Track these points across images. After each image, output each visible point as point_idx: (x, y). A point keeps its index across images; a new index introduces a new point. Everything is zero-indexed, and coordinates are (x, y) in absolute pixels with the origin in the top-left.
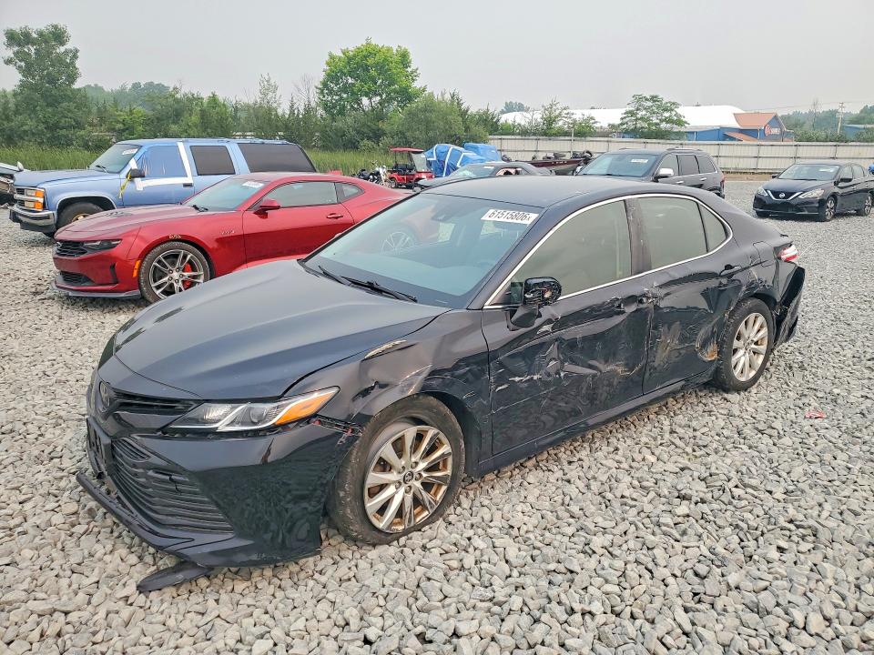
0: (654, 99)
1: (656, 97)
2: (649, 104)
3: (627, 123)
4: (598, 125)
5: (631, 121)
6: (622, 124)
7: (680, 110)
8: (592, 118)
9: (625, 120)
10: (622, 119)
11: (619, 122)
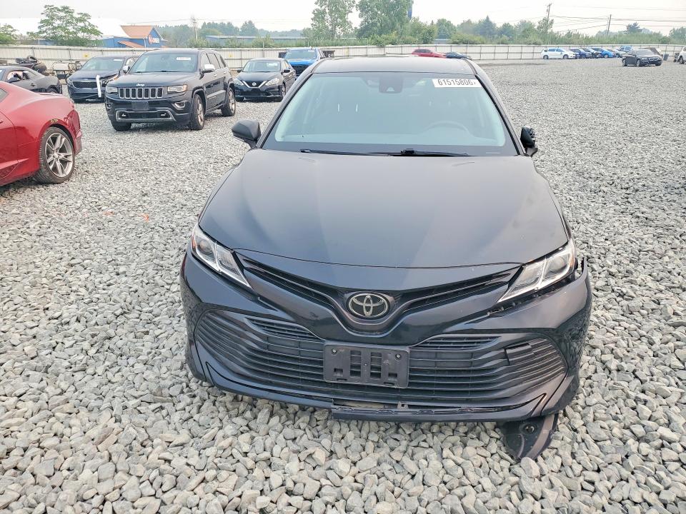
0: (65, 9)
1: (67, 8)
2: (62, 14)
3: (45, 31)
4: (17, 33)
5: (49, 29)
6: (40, 32)
7: (92, 21)
8: (10, 26)
9: (44, 29)
10: (39, 27)
11: (38, 30)
